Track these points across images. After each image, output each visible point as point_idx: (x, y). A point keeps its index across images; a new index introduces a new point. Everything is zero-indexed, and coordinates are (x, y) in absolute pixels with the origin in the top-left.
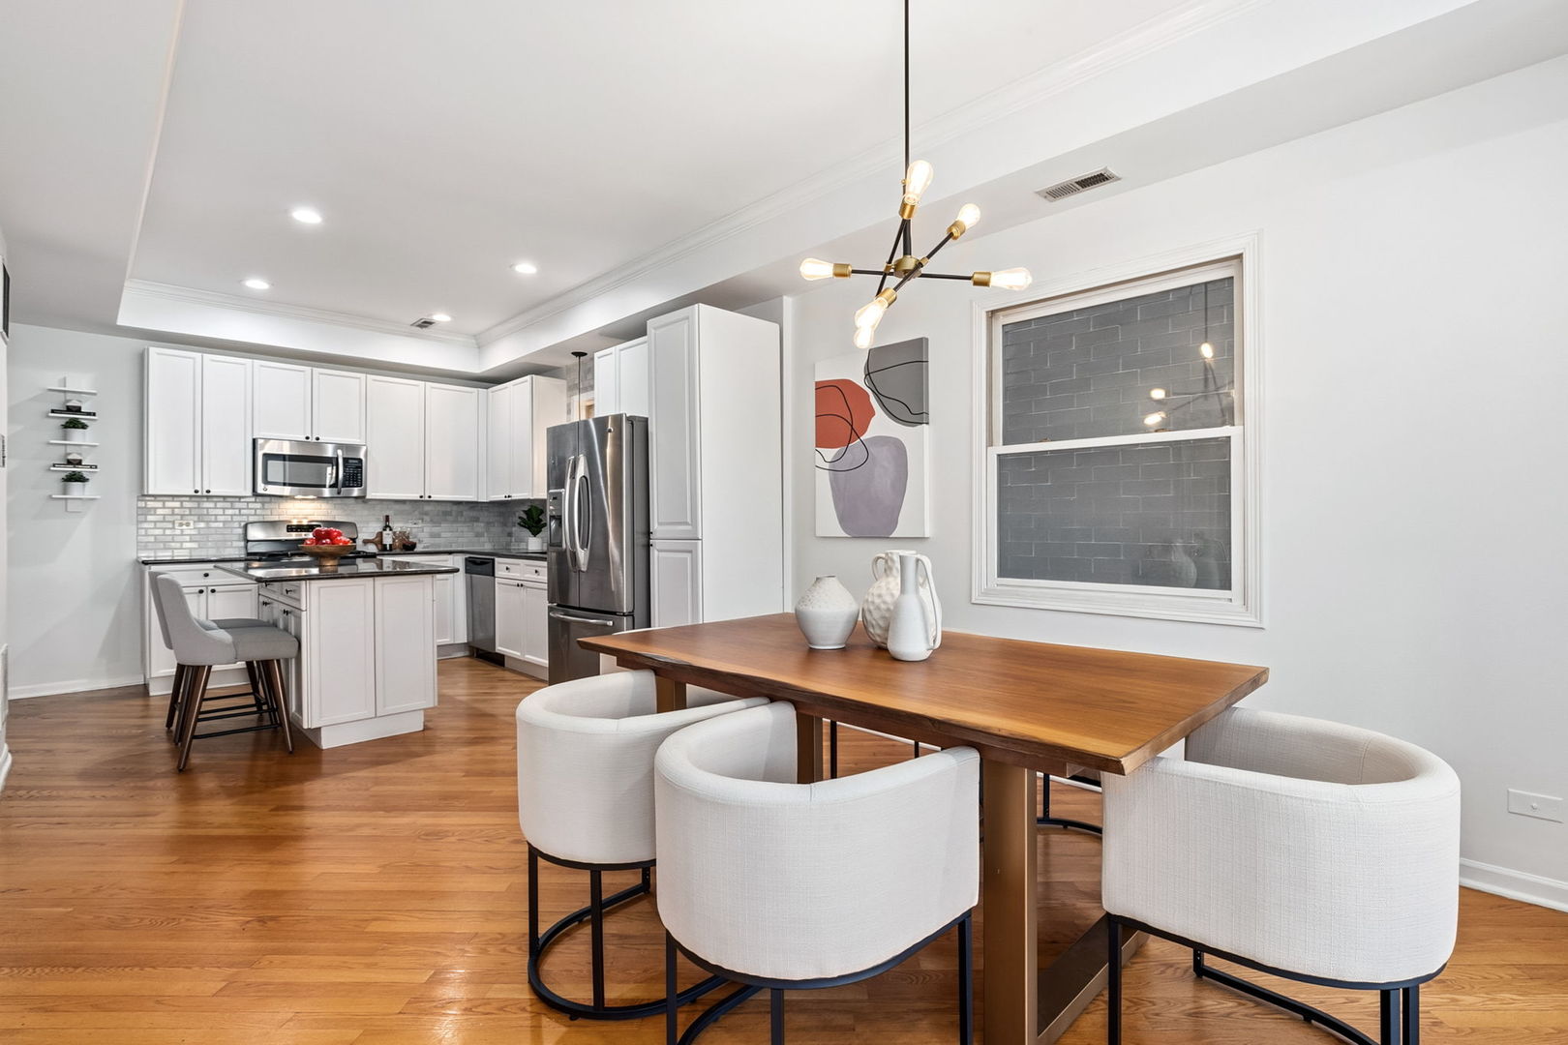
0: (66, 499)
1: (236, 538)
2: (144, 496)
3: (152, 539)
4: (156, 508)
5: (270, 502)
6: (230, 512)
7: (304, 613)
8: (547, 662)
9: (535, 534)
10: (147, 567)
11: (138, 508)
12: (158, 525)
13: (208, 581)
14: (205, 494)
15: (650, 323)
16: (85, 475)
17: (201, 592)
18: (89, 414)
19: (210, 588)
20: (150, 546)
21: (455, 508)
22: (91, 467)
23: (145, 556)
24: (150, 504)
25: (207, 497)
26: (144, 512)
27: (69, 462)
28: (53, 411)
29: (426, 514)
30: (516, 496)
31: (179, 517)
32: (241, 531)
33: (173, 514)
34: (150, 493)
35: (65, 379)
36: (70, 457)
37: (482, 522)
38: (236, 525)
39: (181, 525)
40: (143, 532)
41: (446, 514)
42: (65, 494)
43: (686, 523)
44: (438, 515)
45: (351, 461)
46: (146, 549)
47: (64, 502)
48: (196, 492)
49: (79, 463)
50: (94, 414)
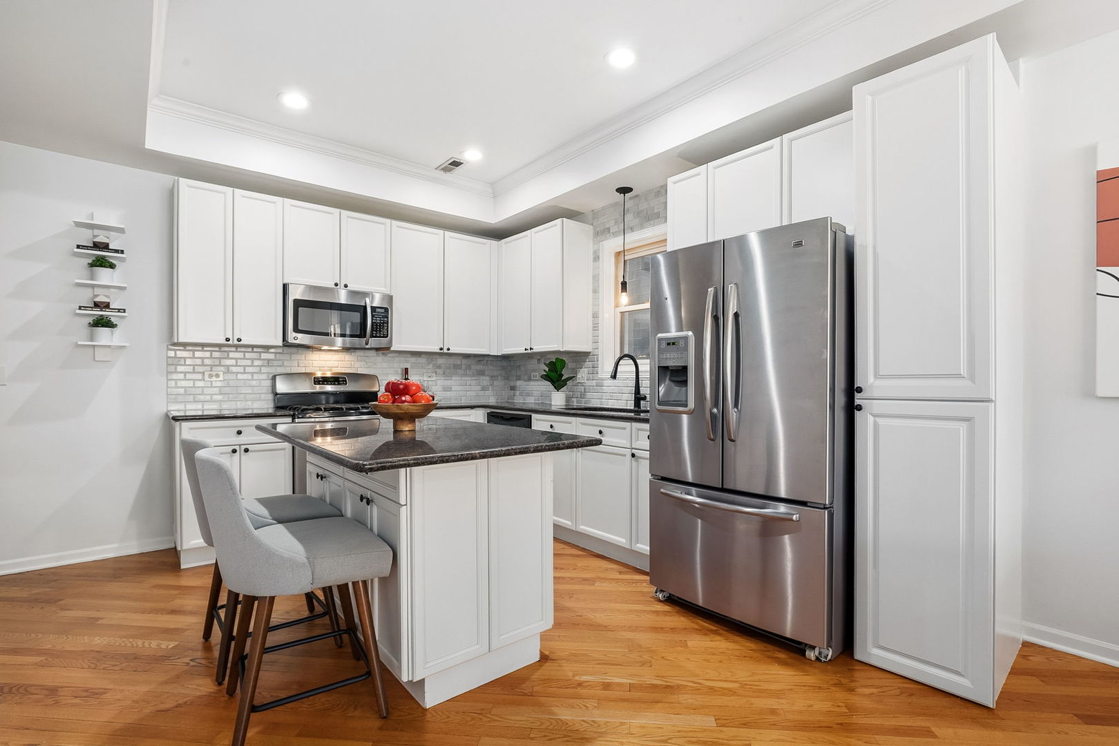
0: (94, 346)
1: (264, 390)
2: (175, 344)
3: (182, 391)
4: (185, 358)
5: (297, 353)
6: (256, 363)
7: (403, 509)
8: (649, 548)
9: (558, 388)
10: (178, 423)
11: (168, 357)
12: (188, 376)
13: (242, 439)
14: (236, 342)
15: (857, 91)
16: (113, 319)
17: (234, 451)
18: (116, 251)
19: (243, 447)
20: (180, 398)
21: (464, 361)
22: (119, 310)
23: (176, 409)
24: (179, 354)
25: (236, 346)
26: (173, 363)
27: (97, 305)
28: (78, 247)
29: (439, 367)
30: (538, 348)
31: (209, 368)
32: (269, 383)
33: (203, 365)
34: (181, 340)
35: (92, 214)
36: (97, 300)
37: (488, 375)
38: (264, 377)
39: (211, 376)
40: (172, 384)
41: (456, 367)
42: (92, 340)
43: (959, 376)
44: (448, 368)
45: (378, 310)
46: (176, 402)
47: (91, 350)
48: (228, 340)
49: (107, 306)
50: (122, 252)
